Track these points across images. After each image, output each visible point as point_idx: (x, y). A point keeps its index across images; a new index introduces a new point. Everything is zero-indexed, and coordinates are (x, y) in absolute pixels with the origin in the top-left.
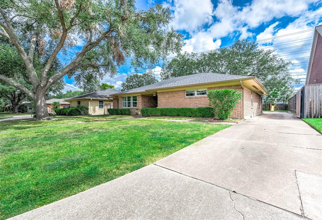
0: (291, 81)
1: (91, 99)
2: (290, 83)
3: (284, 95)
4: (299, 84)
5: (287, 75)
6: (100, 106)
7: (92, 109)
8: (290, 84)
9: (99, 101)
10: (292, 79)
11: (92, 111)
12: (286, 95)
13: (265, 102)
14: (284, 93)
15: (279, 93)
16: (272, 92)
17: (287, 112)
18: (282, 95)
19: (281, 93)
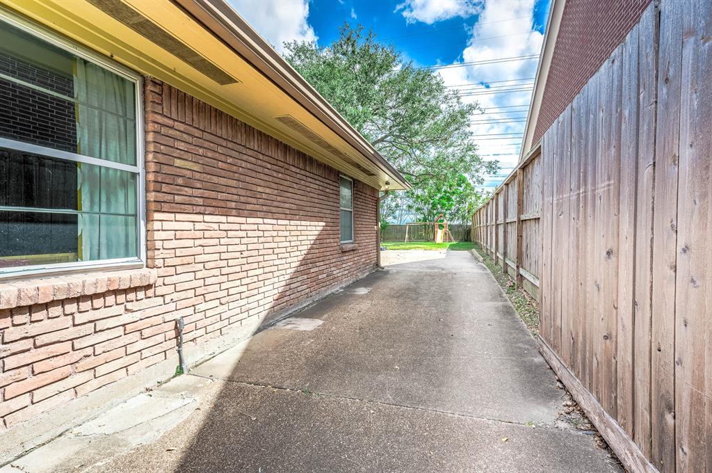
3: (463, 203)
5: (470, 150)
8: (476, 174)
10: (480, 161)
12: (467, 203)
13: (425, 219)
14: (462, 200)
15: (453, 198)
16: (439, 195)
17: (472, 253)
18: (459, 202)
19: (458, 199)
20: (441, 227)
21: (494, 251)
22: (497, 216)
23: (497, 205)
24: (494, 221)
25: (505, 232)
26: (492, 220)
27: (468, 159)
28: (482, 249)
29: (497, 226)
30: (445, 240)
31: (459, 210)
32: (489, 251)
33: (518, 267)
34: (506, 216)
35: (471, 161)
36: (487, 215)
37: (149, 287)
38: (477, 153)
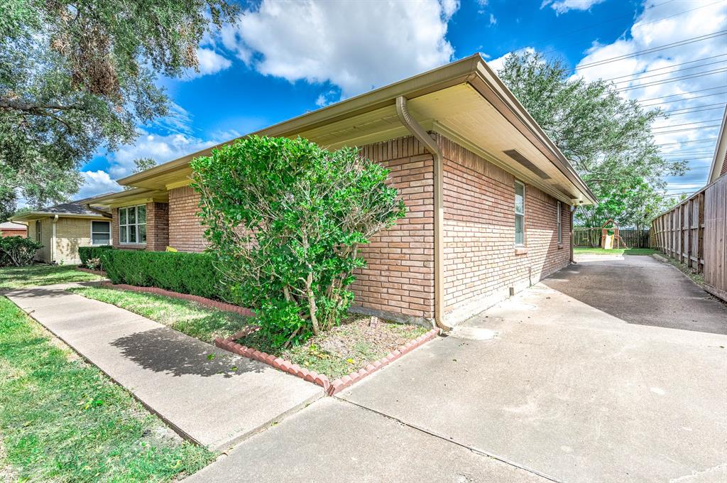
0: (660, 169)
1: (57, 216)
2: (658, 175)
3: (637, 206)
4: (681, 175)
5: (650, 152)
6: (96, 236)
7: (65, 245)
8: (657, 178)
9: (93, 223)
10: (662, 163)
11: (64, 250)
12: (644, 207)
13: (588, 225)
14: (637, 202)
15: (625, 201)
16: (606, 199)
17: (653, 257)
18: (632, 206)
19: (631, 203)
20: (609, 233)
21: (679, 252)
22: (682, 223)
23: (682, 214)
24: (680, 227)
25: (690, 236)
26: (677, 226)
27: (647, 161)
28: (665, 253)
29: (683, 232)
30: (615, 247)
31: (632, 214)
32: (674, 254)
33: (699, 259)
34: (690, 224)
35: (649, 164)
36: (672, 221)
37: (525, 254)
38: (658, 155)
